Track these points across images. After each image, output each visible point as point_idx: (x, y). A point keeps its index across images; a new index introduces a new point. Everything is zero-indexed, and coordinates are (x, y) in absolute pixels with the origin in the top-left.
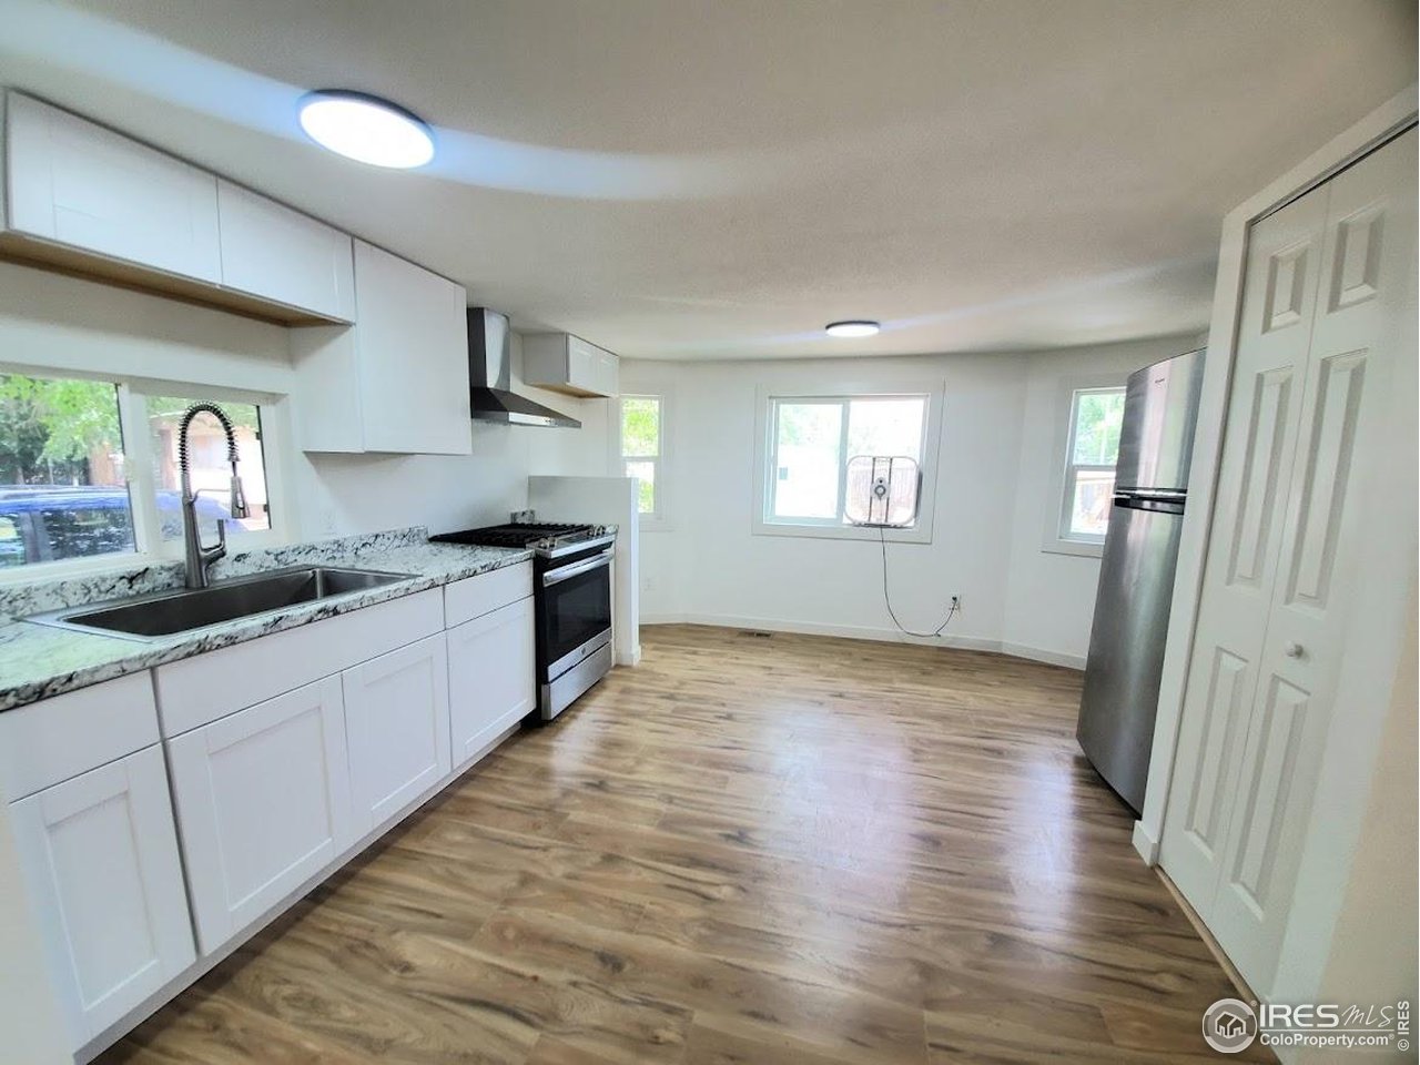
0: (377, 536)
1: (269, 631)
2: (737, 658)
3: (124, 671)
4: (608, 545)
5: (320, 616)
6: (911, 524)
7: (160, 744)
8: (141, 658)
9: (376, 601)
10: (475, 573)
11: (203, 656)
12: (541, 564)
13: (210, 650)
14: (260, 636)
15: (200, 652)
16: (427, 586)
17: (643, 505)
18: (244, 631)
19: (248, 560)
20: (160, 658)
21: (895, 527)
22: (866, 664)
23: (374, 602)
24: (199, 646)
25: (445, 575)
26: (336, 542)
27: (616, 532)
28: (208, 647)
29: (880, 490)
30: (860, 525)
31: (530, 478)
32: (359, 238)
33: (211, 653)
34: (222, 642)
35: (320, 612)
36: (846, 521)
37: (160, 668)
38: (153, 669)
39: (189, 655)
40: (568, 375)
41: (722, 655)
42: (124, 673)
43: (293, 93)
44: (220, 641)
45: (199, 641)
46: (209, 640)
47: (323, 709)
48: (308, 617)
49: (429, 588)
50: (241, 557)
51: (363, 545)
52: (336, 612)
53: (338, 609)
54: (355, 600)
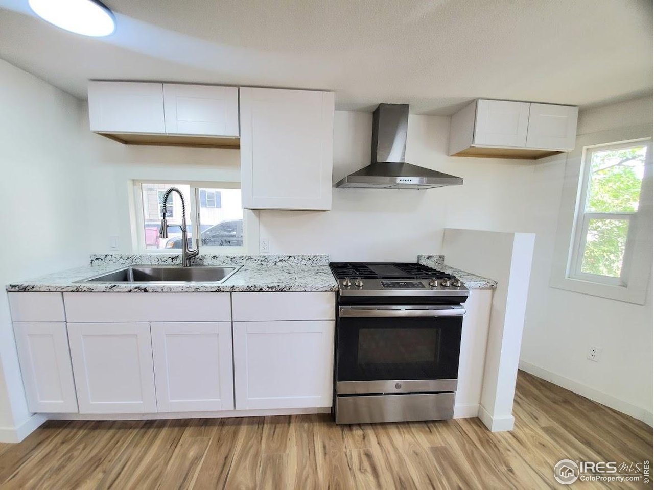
0: (290, 257)
1: (108, 291)
8: (56, 287)
11: (78, 293)
13: (81, 292)
15: (77, 292)
20: (62, 289)
24: (77, 289)
25: (231, 286)
26: (264, 257)
28: (80, 290)
31: (445, 229)
33: (81, 293)
34: (87, 290)
35: (136, 288)
37: (64, 293)
38: (62, 293)
39: (72, 291)
42: (49, 291)
44: (84, 289)
46: (80, 287)
47: (138, 336)
48: (129, 289)
49: (215, 292)
50: (214, 257)
51: (281, 260)
52: (145, 291)
53: (147, 289)
54: (158, 287)
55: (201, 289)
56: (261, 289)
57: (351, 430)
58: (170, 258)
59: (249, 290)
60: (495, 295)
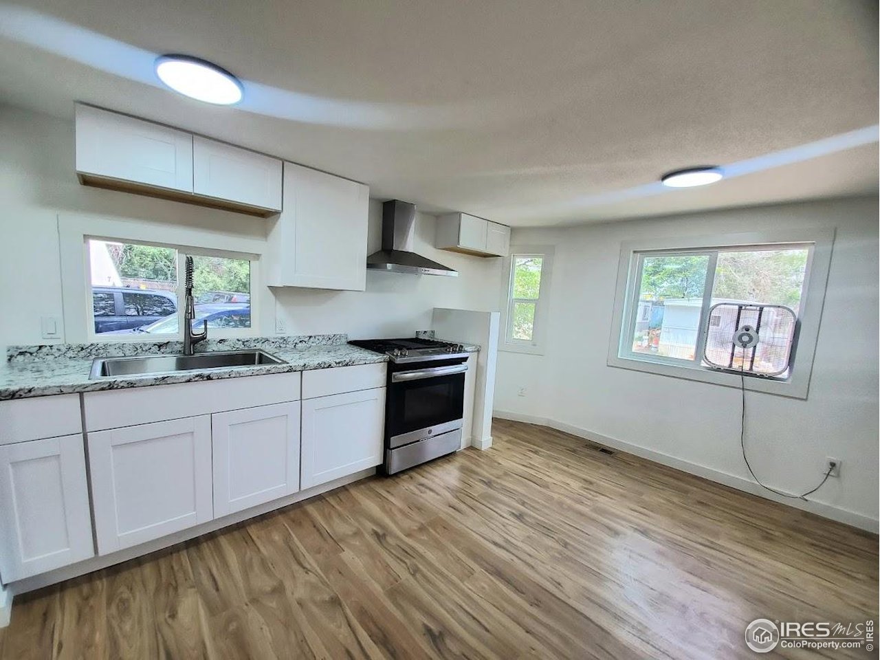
0: (310, 337)
1: (158, 383)
2: (568, 466)
3: (62, 391)
4: (465, 359)
5: (196, 379)
6: (785, 374)
7: (82, 434)
8: (72, 386)
9: (242, 375)
10: (330, 366)
11: (112, 391)
13: (117, 388)
14: (151, 385)
15: (110, 389)
16: (286, 370)
18: (141, 381)
19: (226, 343)
20: (81, 388)
21: (762, 376)
22: (699, 508)
23: (239, 375)
24: (109, 386)
25: (302, 364)
26: (282, 338)
27: (477, 351)
28: (115, 386)
29: (746, 337)
30: (719, 370)
31: (434, 309)
32: (286, 161)
34: (126, 385)
35: (197, 376)
36: (703, 364)
37: (85, 394)
38: (81, 394)
39: (103, 389)
40: (459, 241)
41: (557, 460)
42: (62, 393)
43: (151, 57)
44: (124, 384)
45: (110, 382)
46: (116, 383)
47: (195, 433)
48: (187, 378)
49: (288, 372)
50: (221, 341)
51: (300, 342)
52: (209, 378)
53: (211, 376)
54: (225, 373)
55: (273, 371)
56: (330, 365)
57: (399, 478)
58: (155, 345)
59: (320, 367)
60: (480, 356)
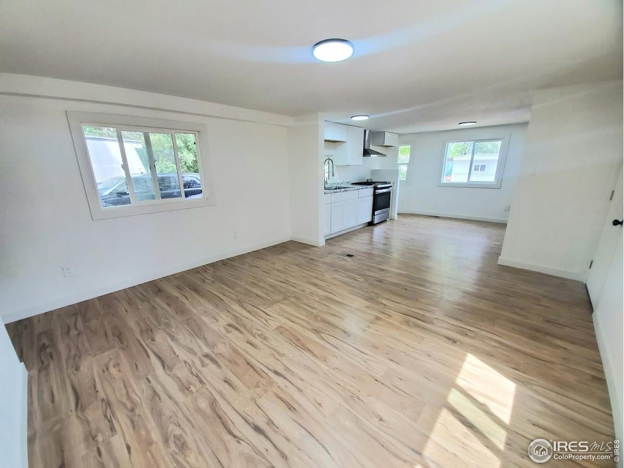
4: (391, 186)
7: (331, 203)
10: (364, 188)
12: (375, 188)
16: (357, 189)
17: (402, 177)
23: (350, 190)
27: (393, 184)
31: (372, 170)
40: (384, 142)
